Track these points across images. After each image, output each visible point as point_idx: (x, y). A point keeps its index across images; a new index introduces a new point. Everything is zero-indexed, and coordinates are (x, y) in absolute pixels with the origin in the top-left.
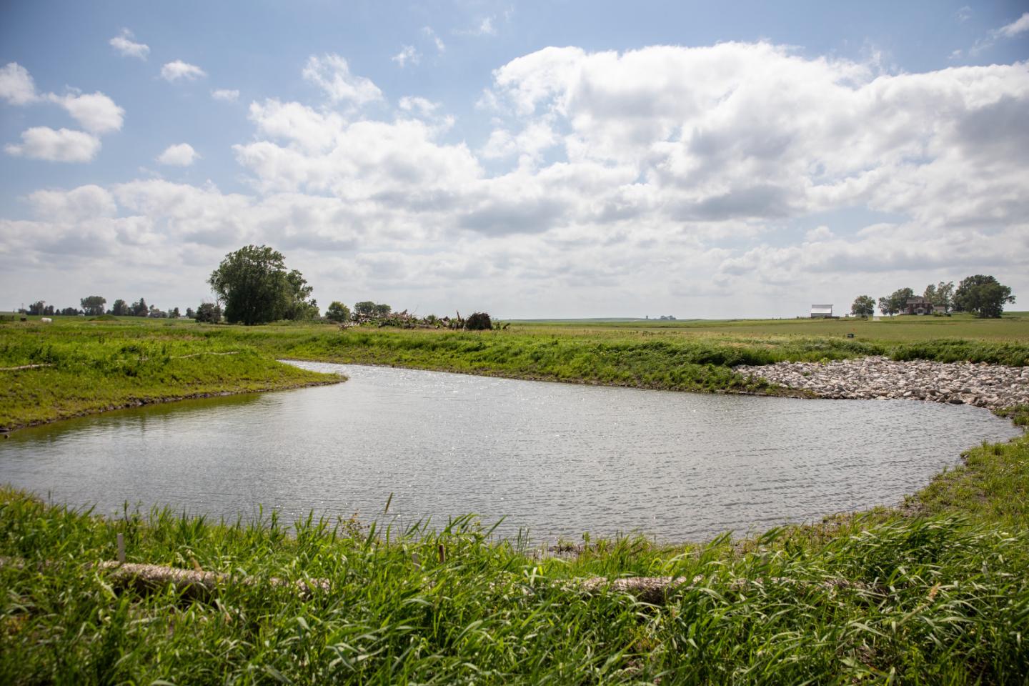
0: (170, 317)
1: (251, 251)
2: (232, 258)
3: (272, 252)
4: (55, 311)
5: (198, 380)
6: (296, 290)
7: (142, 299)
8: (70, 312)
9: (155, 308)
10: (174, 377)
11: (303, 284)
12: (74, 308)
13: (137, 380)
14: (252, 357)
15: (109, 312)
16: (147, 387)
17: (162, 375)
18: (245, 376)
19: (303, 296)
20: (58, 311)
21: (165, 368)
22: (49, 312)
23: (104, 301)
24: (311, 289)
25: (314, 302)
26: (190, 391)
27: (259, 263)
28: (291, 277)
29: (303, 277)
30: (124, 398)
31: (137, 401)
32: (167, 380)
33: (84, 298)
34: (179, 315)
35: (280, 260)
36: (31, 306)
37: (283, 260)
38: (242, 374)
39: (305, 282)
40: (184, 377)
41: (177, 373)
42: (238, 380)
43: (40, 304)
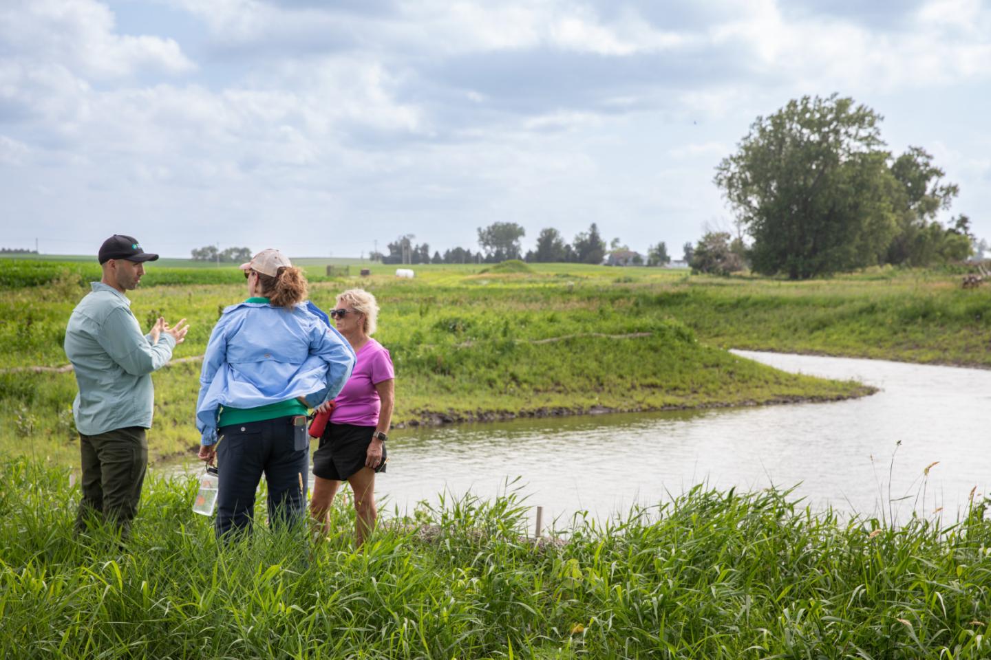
0: (649, 265)
1: (805, 110)
2: (763, 131)
3: (852, 110)
4: (431, 255)
5: (558, 384)
6: (917, 192)
7: (594, 226)
8: (458, 257)
9: (621, 245)
10: (514, 378)
11: (934, 179)
12: (465, 249)
13: (447, 380)
14: (677, 343)
15: (530, 254)
16: (460, 393)
17: (494, 374)
18: (651, 380)
19: (931, 206)
20: (437, 254)
21: (504, 361)
22: (420, 258)
23: (521, 232)
24: (953, 190)
25: (963, 221)
26: (537, 403)
27: (825, 137)
28: (905, 164)
29: (933, 164)
30: (413, 412)
31: (434, 417)
32: (500, 384)
33: (484, 228)
34: (667, 259)
35: (871, 124)
36: (391, 247)
37: (878, 124)
38: (645, 376)
39: (938, 173)
40: (531, 379)
41: (522, 370)
42: (633, 387)
43: (406, 242)
